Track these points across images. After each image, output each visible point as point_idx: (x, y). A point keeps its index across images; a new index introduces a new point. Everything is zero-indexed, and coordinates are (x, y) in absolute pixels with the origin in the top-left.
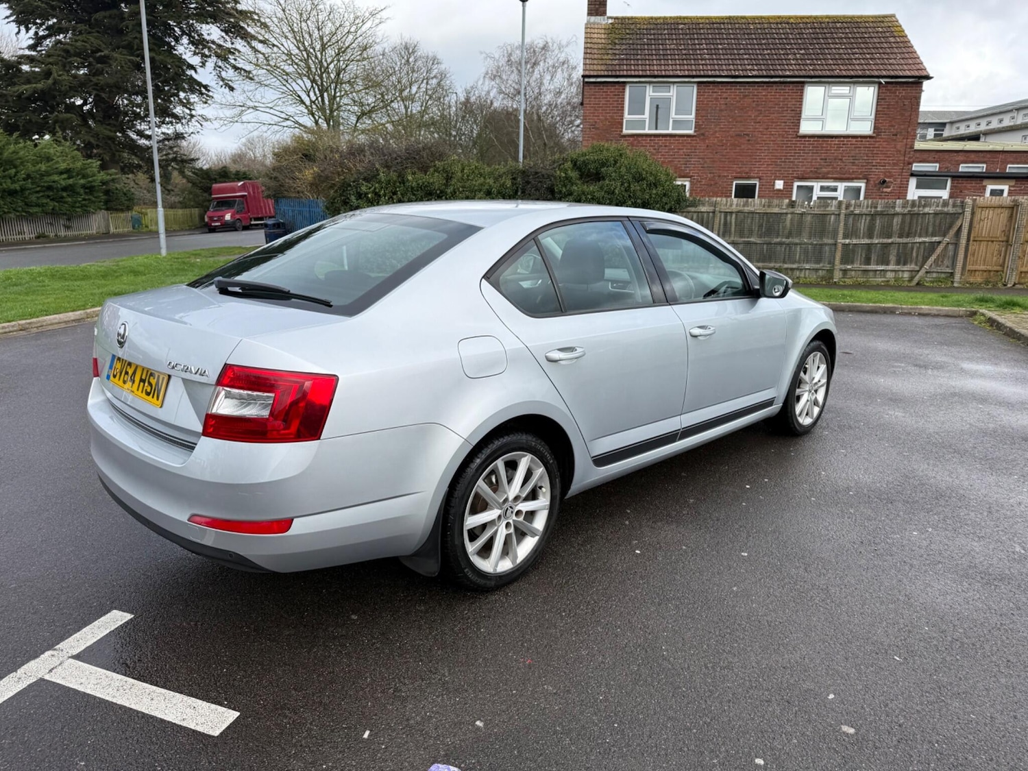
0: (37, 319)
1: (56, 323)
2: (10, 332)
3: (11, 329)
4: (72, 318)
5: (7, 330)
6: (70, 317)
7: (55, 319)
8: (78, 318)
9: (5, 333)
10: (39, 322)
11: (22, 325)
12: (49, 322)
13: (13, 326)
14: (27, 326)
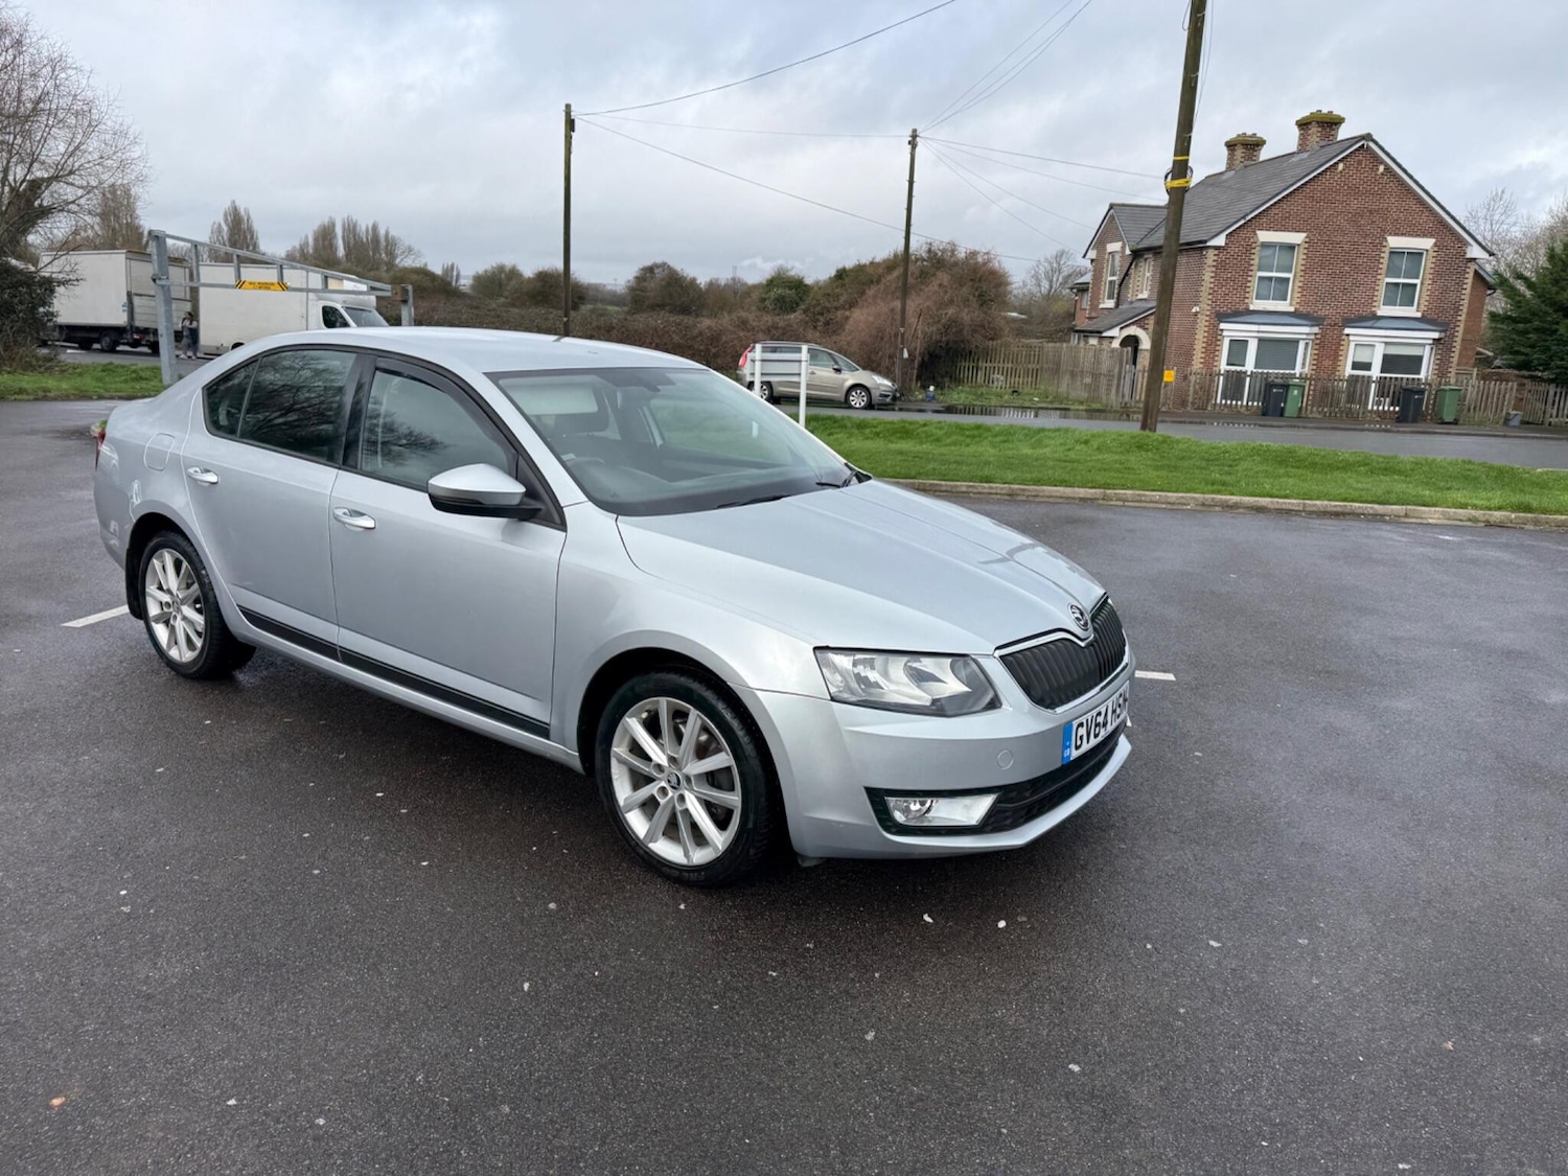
0: (1034, 487)
1: (1056, 497)
2: (997, 494)
3: (999, 492)
4: (1081, 496)
5: (994, 491)
6: (1080, 493)
7: (1056, 491)
8: (1089, 496)
9: (990, 494)
10: (1036, 490)
11: (1013, 490)
12: (1047, 494)
13: (1002, 489)
14: (1019, 492)
